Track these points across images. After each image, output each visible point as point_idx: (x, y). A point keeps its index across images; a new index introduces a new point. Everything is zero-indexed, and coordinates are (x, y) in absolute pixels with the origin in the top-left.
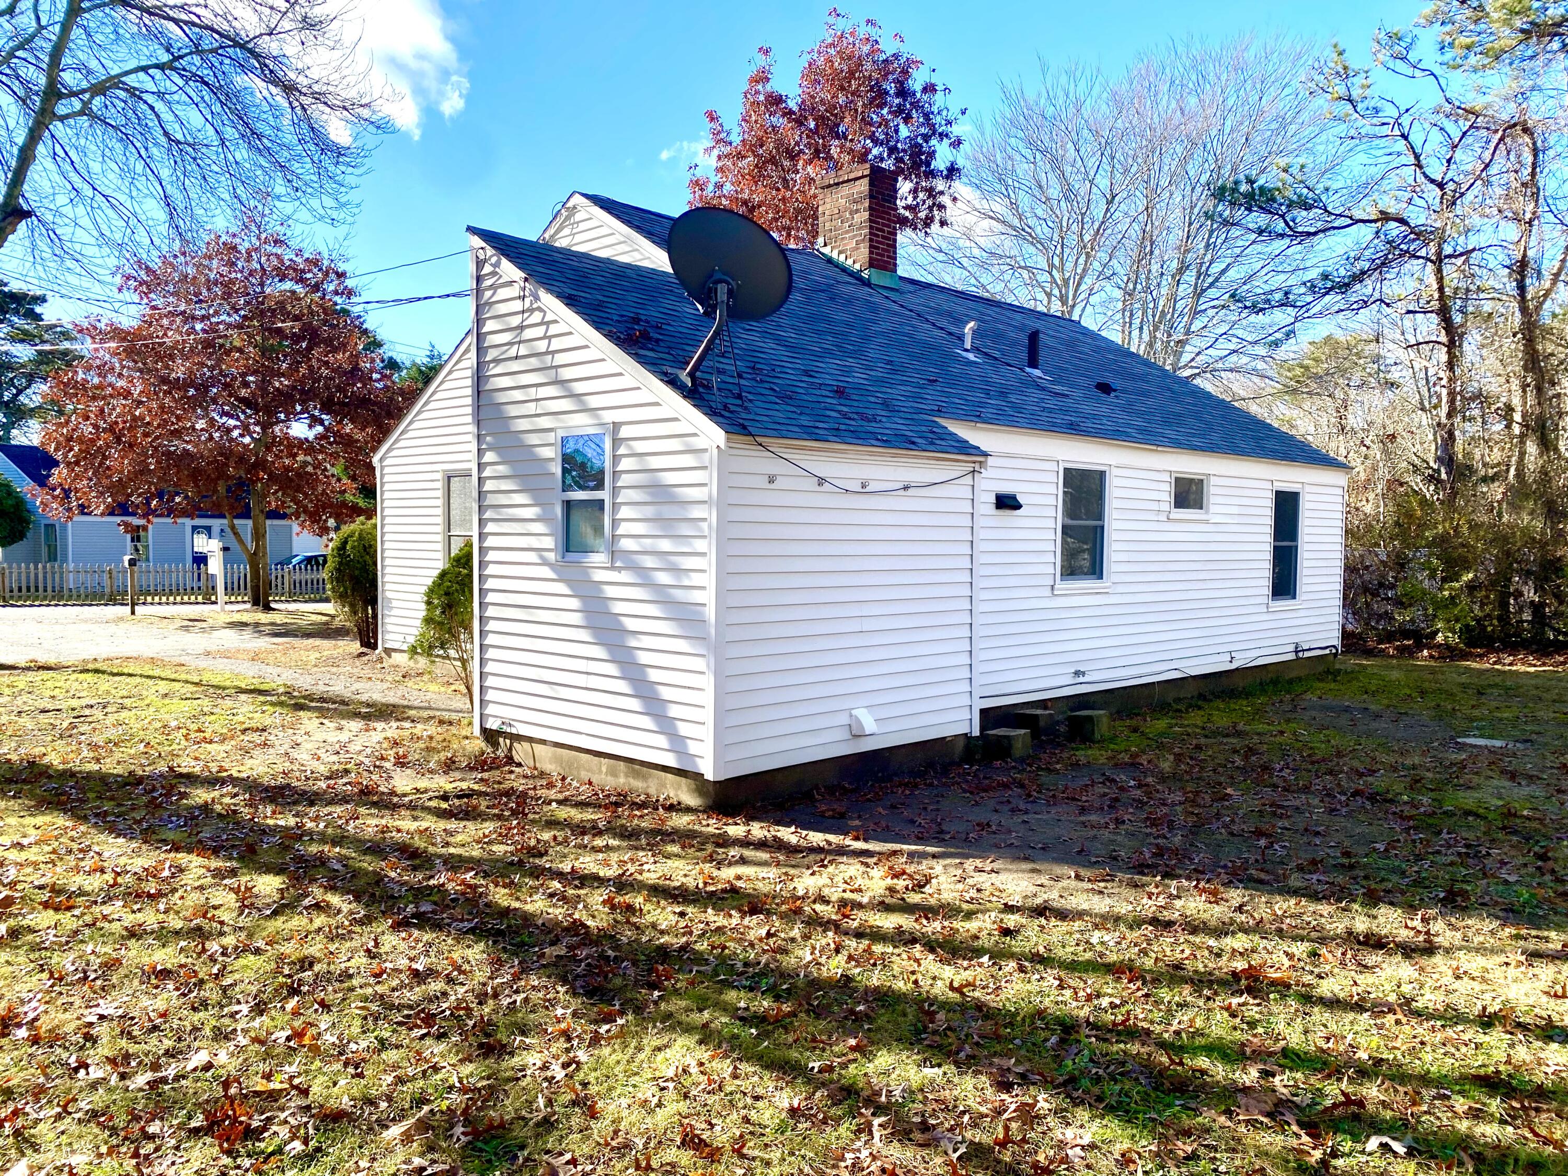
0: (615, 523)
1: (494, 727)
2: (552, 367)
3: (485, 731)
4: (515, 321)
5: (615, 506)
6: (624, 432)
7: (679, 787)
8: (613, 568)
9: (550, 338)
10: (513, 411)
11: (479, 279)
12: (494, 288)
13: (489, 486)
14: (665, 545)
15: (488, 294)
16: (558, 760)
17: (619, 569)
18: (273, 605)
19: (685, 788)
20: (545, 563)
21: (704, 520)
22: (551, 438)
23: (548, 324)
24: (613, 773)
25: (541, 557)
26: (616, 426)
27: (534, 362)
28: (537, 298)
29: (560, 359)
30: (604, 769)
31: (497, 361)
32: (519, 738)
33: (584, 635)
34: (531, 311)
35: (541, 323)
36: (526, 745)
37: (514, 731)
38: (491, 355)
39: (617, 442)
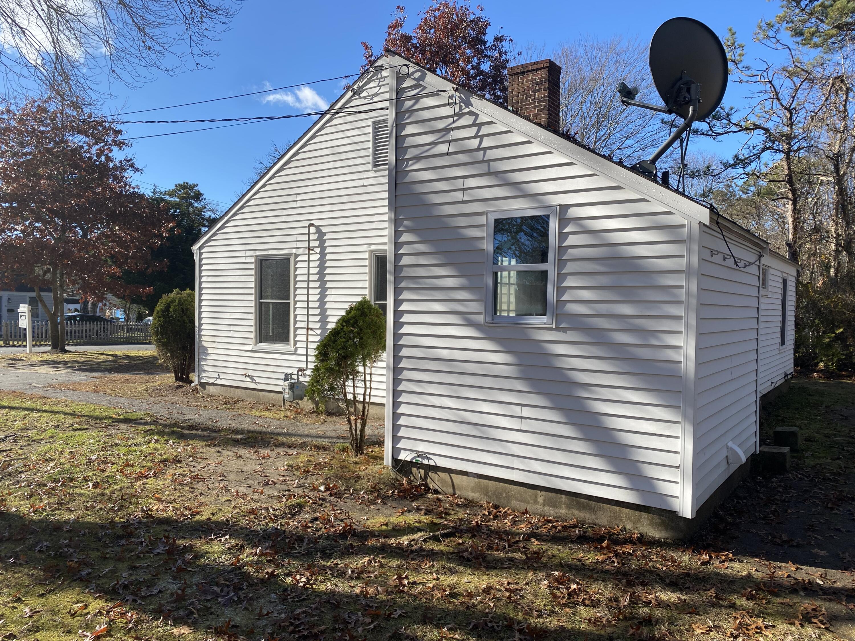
0: (561, 290)
1: (408, 459)
2: (483, 161)
3: (396, 462)
4: (441, 125)
5: (561, 277)
6: (574, 212)
7: (639, 520)
8: (557, 329)
9: (482, 137)
10: (437, 199)
11: (399, 92)
12: (416, 98)
13: (405, 261)
14: (627, 310)
15: (408, 104)
16: (485, 491)
17: (564, 330)
18: (67, 348)
19: (646, 522)
20: (470, 324)
21: (681, 287)
22: (483, 220)
23: (480, 125)
24: (553, 504)
25: (466, 319)
26: (564, 208)
27: (462, 158)
28: (468, 104)
29: (491, 154)
30: (541, 500)
31: (417, 159)
32: (436, 469)
33: (519, 385)
34: (460, 115)
35: (473, 125)
36: (443, 475)
37: (432, 463)
38: (411, 153)
39: (564, 221)
